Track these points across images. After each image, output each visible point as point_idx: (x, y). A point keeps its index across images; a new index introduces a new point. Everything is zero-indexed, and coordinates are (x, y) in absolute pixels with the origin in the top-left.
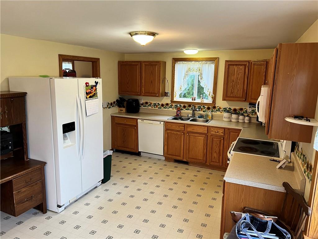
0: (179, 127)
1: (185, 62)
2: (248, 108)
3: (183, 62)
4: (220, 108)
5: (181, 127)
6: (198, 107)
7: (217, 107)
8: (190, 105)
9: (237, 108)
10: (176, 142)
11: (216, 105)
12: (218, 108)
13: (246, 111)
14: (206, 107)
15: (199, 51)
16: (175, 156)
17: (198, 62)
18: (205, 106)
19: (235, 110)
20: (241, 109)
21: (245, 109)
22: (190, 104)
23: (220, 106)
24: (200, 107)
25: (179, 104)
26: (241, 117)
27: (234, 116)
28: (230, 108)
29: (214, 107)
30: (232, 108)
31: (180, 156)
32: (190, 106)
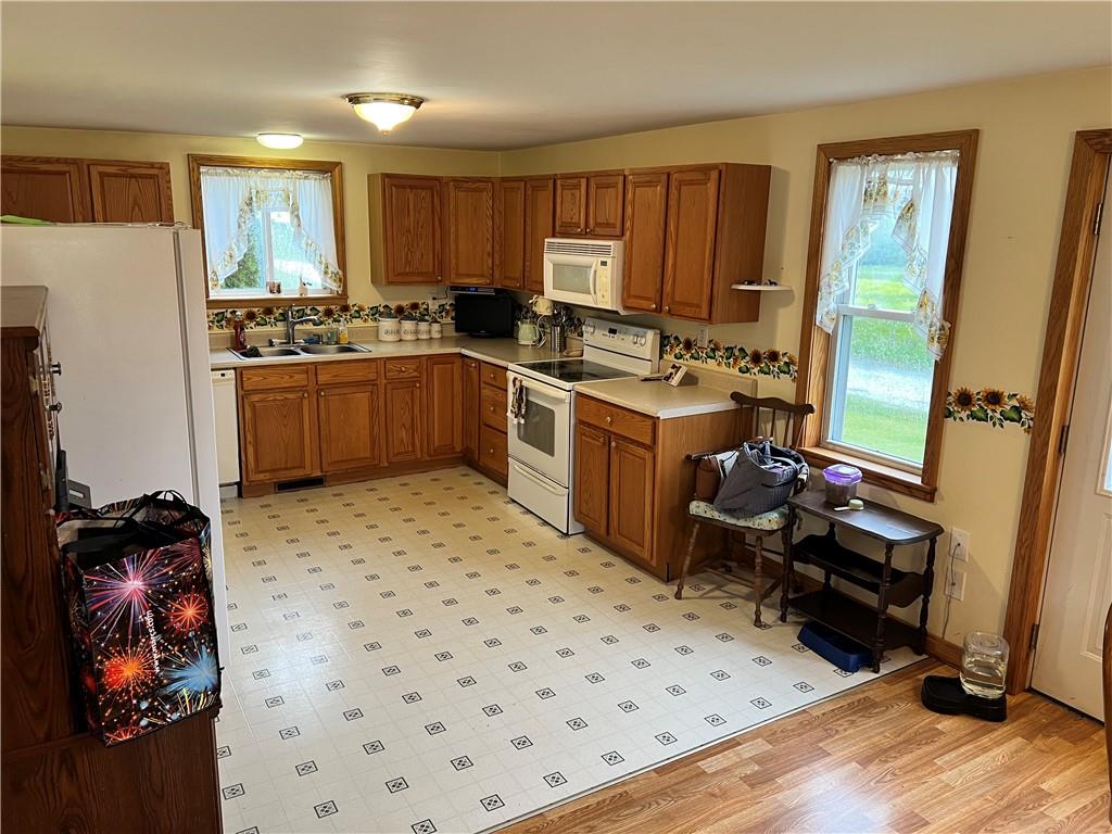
0: (291, 377)
1: (236, 171)
2: (430, 302)
3: (229, 170)
4: (361, 309)
5: (297, 377)
6: (298, 311)
7: (353, 306)
8: (268, 308)
9: (404, 303)
10: (285, 426)
11: (350, 302)
12: (356, 308)
13: (427, 310)
14: (320, 308)
15: (305, 140)
16: (286, 469)
17: (277, 174)
18: (318, 308)
19: (400, 310)
20: (415, 306)
21: (423, 304)
22: (268, 305)
23: (359, 303)
24: (301, 313)
25: (229, 310)
26: (423, 326)
27: (408, 325)
28: (386, 306)
29: (345, 309)
30: (393, 305)
31: (302, 466)
32: (269, 311)
